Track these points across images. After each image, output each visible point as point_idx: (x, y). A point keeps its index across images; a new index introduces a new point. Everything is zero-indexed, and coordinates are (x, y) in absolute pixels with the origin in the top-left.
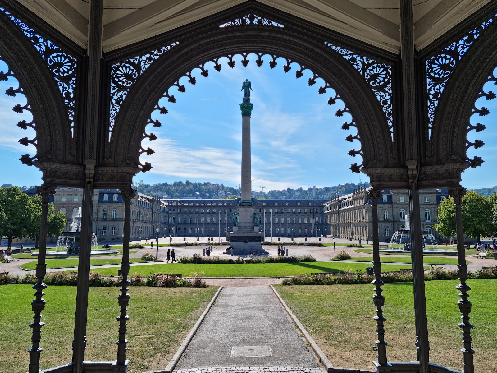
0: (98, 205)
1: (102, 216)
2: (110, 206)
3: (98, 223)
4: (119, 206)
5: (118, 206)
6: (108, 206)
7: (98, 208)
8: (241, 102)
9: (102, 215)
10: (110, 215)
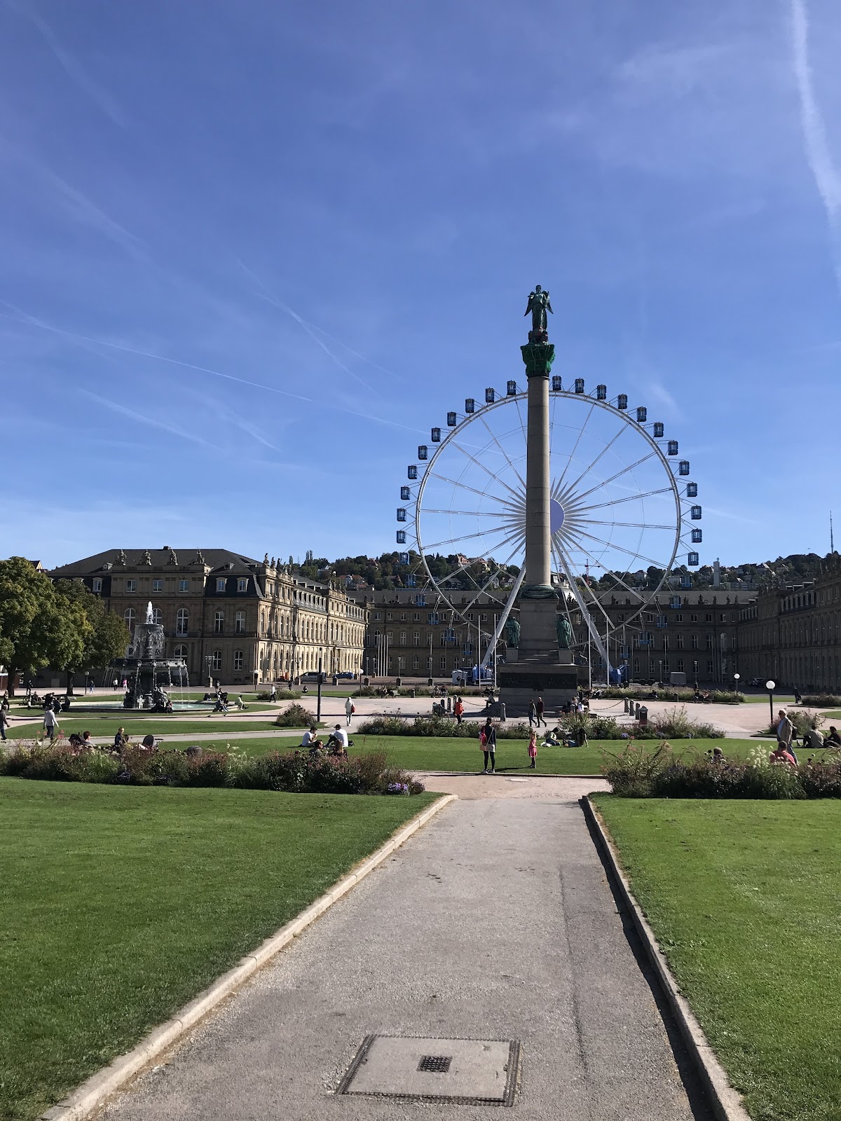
0: (205, 601)
1: (213, 628)
2: (230, 605)
3: (205, 643)
4: (251, 605)
5: (247, 605)
6: (226, 605)
7: (204, 610)
8: (526, 342)
9: (213, 624)
10: (231, 623)
